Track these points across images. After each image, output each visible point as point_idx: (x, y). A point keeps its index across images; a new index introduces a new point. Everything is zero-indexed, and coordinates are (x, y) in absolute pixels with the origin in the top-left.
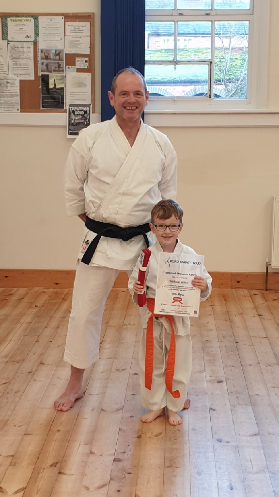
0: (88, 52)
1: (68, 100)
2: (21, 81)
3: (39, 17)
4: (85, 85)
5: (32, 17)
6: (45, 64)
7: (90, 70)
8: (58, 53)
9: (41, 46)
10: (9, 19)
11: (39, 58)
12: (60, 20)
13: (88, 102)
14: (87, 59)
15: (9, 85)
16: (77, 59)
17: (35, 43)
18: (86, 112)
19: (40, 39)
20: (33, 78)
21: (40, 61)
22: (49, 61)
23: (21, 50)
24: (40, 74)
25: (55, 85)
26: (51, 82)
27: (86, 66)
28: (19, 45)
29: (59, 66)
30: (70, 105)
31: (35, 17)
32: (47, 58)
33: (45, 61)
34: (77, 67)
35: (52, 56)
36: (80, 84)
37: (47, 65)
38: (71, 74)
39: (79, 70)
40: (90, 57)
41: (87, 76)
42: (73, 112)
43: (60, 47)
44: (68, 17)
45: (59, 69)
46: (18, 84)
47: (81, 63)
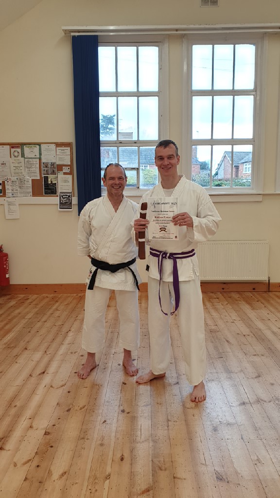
0: (69, 164)
1: (59, 190)
2: (33, 180)
3: (42, 145)
4: (68, 182)
5: (38, 145)
6: (45, 170)
7: (71, 173)
8: (53, 164)
9: (43, 161)
10: (25, 146)
11: (42, 167)
12: (53, 146)
13: (70, 191)
14: (69, 167)
15: (26, 182)
16: (63, 167)
17: (40, 159)
18: (69, 196)
19: (43, 157)
20: (39, 178)
21: (43, 169)
22: (48, 169)
23: (32, 162)
24: (43, 176)
25: (52, 182)
26: (49, 180)
27: (68, 171)
28: (30, 160)
29: (54, 171)
30: (61, 193)
31: (39, 144)
32: (46, 167)
33: (46, 169)
34: (64, 171)
35: (49, 166)
36: (66, 181)
37: (47, 171)
38: (60, 176)
39: (65, 174)
40: (71, 166)
41: (70, 177)
42: (62, 196)
43: (53, 161)
44: (58, 145)
45: (53, 173)
46: (30, 182)
47: (66, 170)
